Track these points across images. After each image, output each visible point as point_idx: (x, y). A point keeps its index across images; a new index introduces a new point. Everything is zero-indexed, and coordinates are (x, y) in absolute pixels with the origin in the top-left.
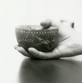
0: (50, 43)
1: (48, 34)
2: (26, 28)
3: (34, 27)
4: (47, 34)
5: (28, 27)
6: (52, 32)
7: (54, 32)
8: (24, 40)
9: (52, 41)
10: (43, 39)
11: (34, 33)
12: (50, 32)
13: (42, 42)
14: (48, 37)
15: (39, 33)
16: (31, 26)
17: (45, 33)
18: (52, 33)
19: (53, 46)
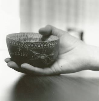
0: (47, 57)
1: (45, 48)
2: (22, 36)
3: (31, 35)
4: (44, 46)
5: (24, 36)
6: (51, 44)
7: (53, 45)
8: (17, 53)
9: (51, 55)
10: (39, 53)
11: (28, 45)
12: (48, 45)
13: (39, 57)
14: (46, 50)
15: (34, 46)
16: (27, 33)
17: (42, 46)
18: (50, 46)
19: (52, 60)
